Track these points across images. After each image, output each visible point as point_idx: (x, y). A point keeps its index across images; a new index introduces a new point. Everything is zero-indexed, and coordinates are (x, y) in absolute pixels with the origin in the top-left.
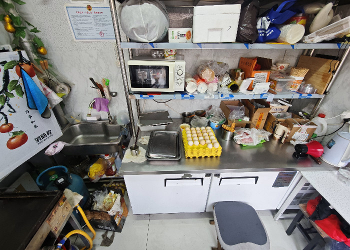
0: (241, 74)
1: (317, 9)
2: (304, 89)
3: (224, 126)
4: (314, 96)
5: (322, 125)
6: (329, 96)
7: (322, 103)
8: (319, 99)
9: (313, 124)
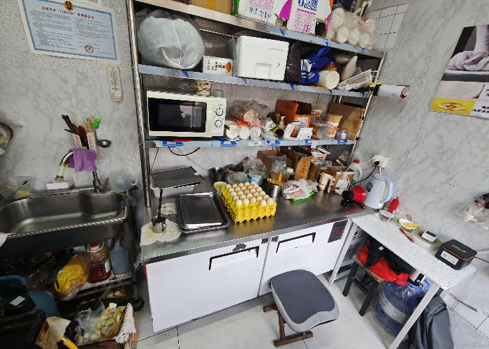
0: (283, 118)
1: (346, 59)
2: (340, 136)
3: (270, 180)
4: (349, 142)
5: (358, 170)
6: (360, 142)
7: (355, 149)
8: (353, 145)
9: (351, 170)
